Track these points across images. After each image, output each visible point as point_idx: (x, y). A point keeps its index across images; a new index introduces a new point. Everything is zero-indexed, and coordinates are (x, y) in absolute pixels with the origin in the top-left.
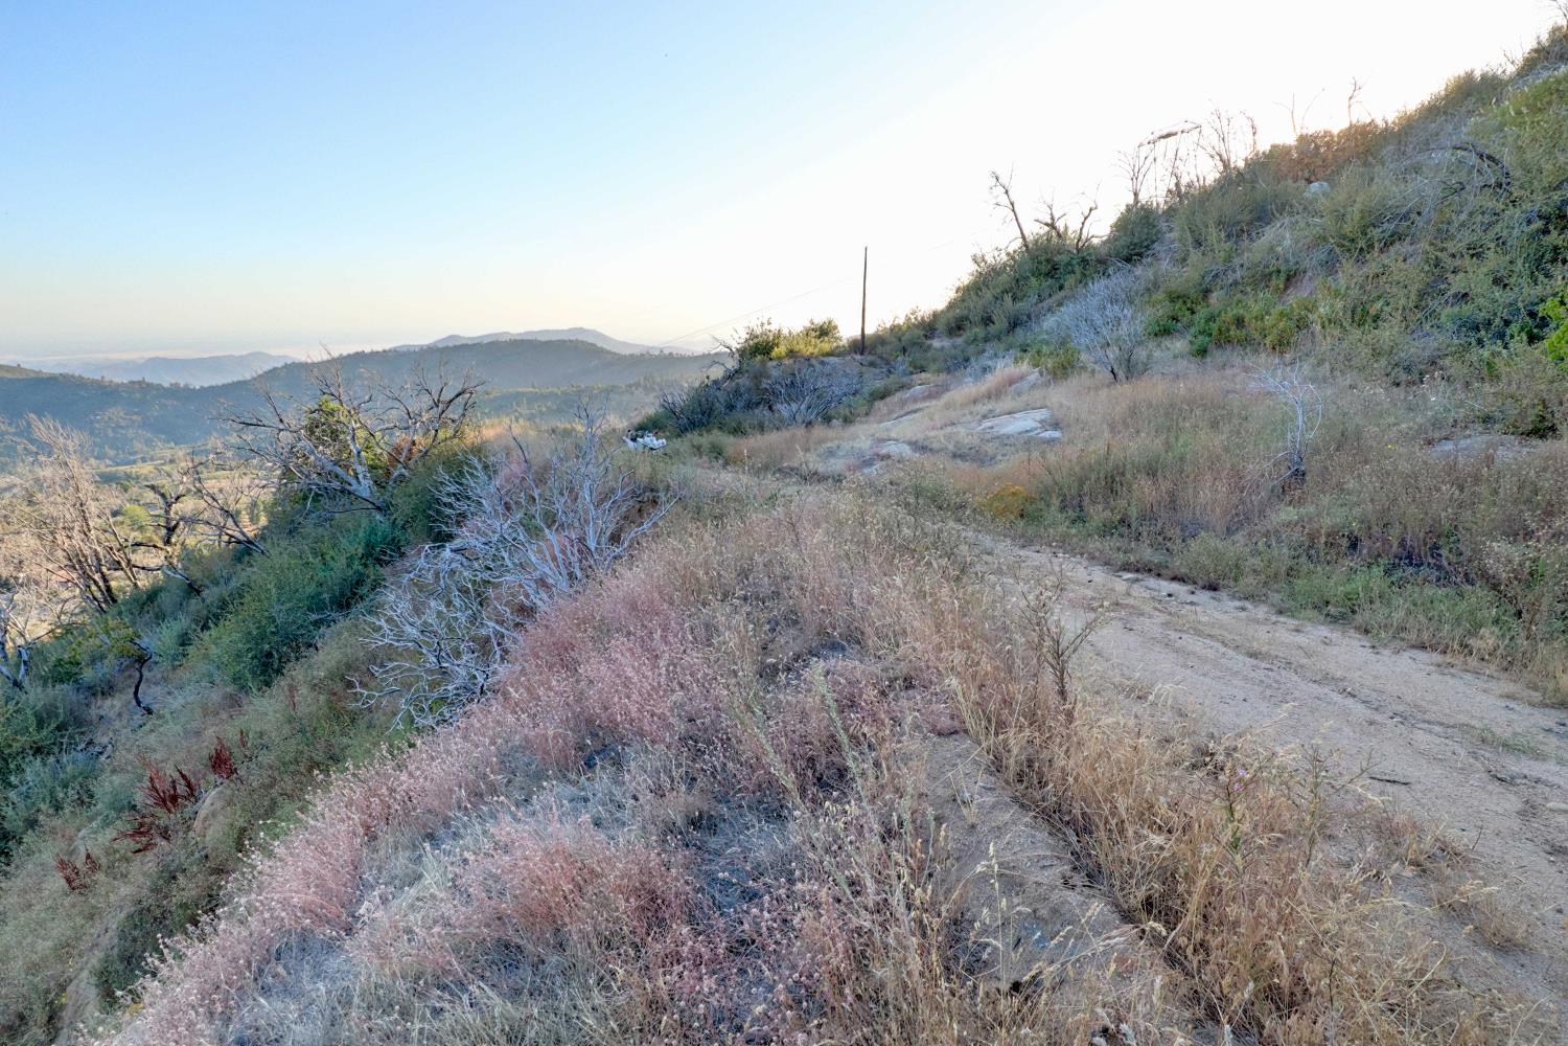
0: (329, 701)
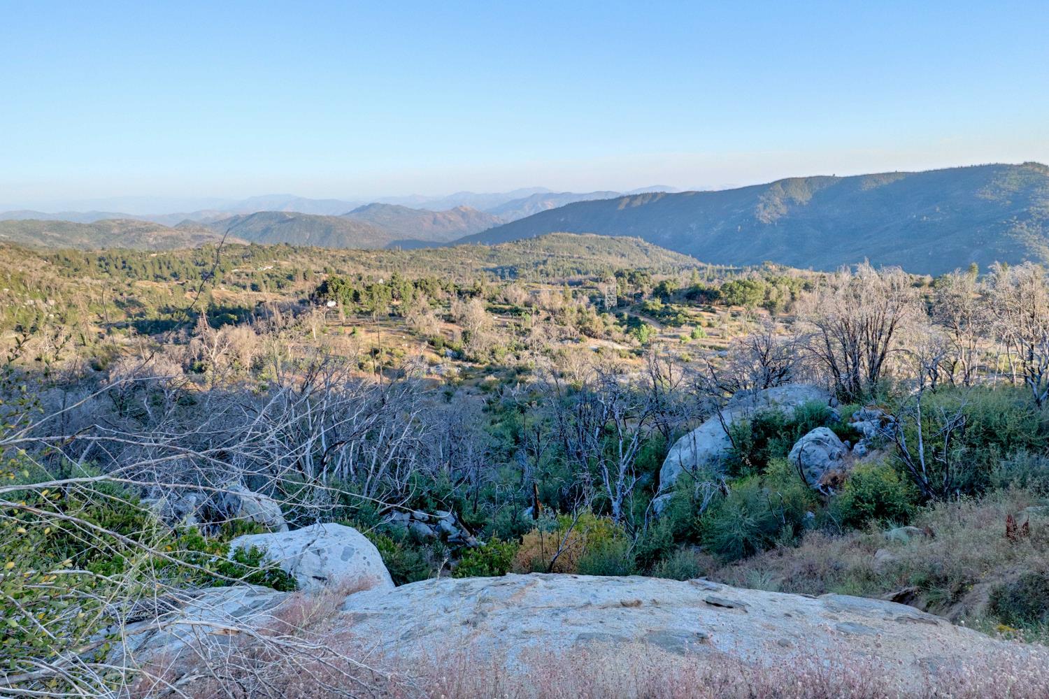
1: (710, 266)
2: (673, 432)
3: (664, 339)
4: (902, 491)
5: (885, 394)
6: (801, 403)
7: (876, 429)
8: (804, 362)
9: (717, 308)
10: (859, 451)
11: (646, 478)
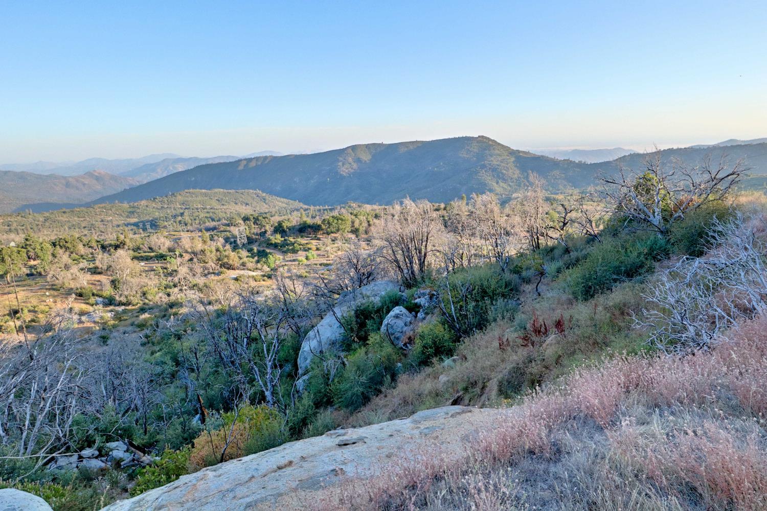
0: (611, 317)
1: (312, 208)
2: (302, 330)
3: (287, 263)
4: (447, 336)
5: (430, 279)
6: (383, 293)
7: (428, 302)
8: (382, 266)
9: (321, 236)
10: (421, 317)
11: (288, 368)
